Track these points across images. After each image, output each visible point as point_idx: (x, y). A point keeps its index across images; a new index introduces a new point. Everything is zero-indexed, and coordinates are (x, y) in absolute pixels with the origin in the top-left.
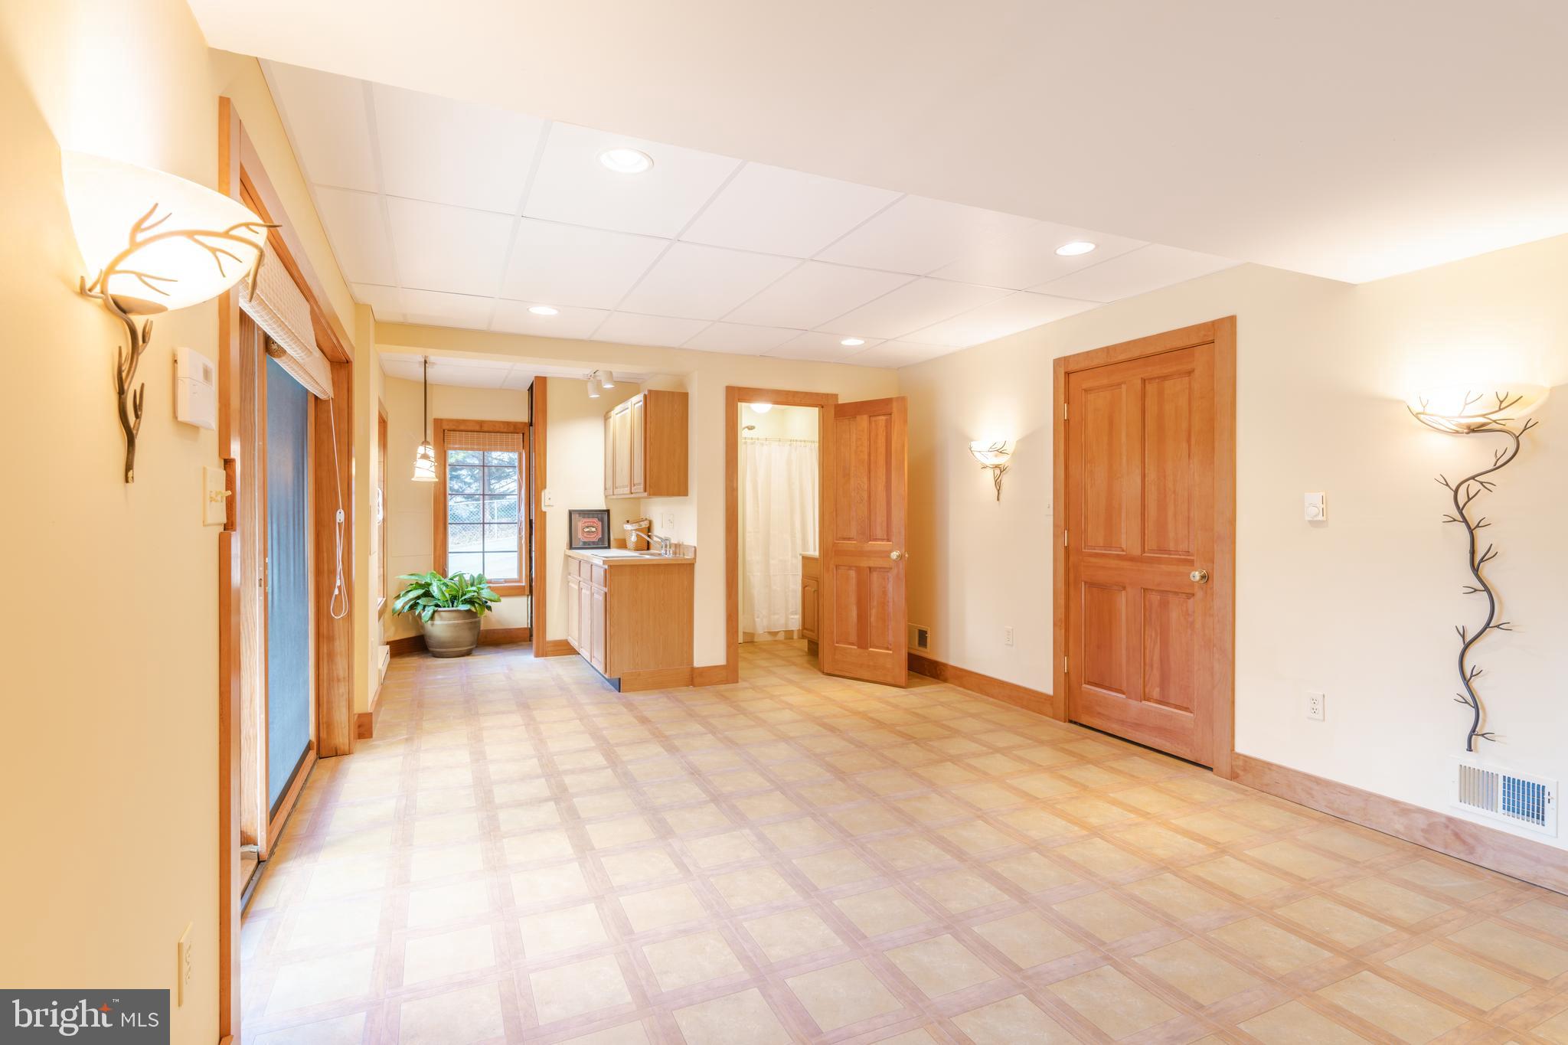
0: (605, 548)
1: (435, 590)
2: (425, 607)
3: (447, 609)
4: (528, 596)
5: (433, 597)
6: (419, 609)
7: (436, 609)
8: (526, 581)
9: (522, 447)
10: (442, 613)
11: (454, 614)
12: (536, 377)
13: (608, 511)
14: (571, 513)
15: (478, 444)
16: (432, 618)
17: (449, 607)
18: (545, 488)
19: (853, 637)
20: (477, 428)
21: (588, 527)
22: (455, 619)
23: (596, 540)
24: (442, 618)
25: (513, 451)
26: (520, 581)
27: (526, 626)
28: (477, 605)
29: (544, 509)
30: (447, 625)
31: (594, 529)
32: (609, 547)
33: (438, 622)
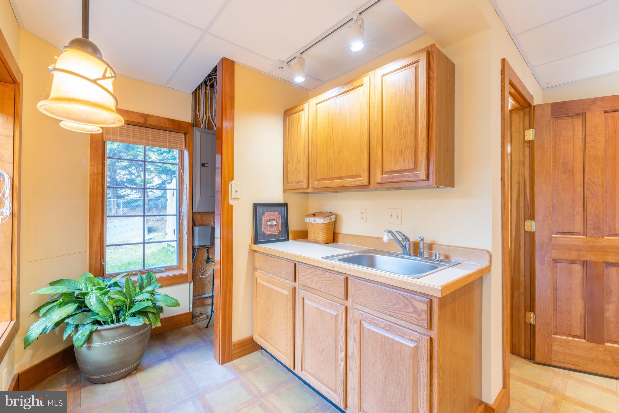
0: (285, 240)
1: (92, 301)
2: (77, 326)
3: (111, 326)
4: (190, 282)
5: (89, 311)
6: (69, 331)
7: (95, 327)
8: (189, 269)
9: (184, 146)
10: (103, 333)
11: (120, 331)
12: (224, 57)
13: (286, 205)
14: (256, 206)
15: (141, 138)
16: (89, 339)
17: (112, 322)
18: (232, 179)
19: (578, 329)
20: (141, 121)
21: (270, 220)
22: (121, 336)
23: (277, 232)
24: (102, 339)
25: (170, 148)
26: (179, 267)
27: (188, 311)
28: (150, 315)
29: (231, 202)
30: (112, 346)
31: (275, 223)
32: (287, 240)
33: (97, 343)
